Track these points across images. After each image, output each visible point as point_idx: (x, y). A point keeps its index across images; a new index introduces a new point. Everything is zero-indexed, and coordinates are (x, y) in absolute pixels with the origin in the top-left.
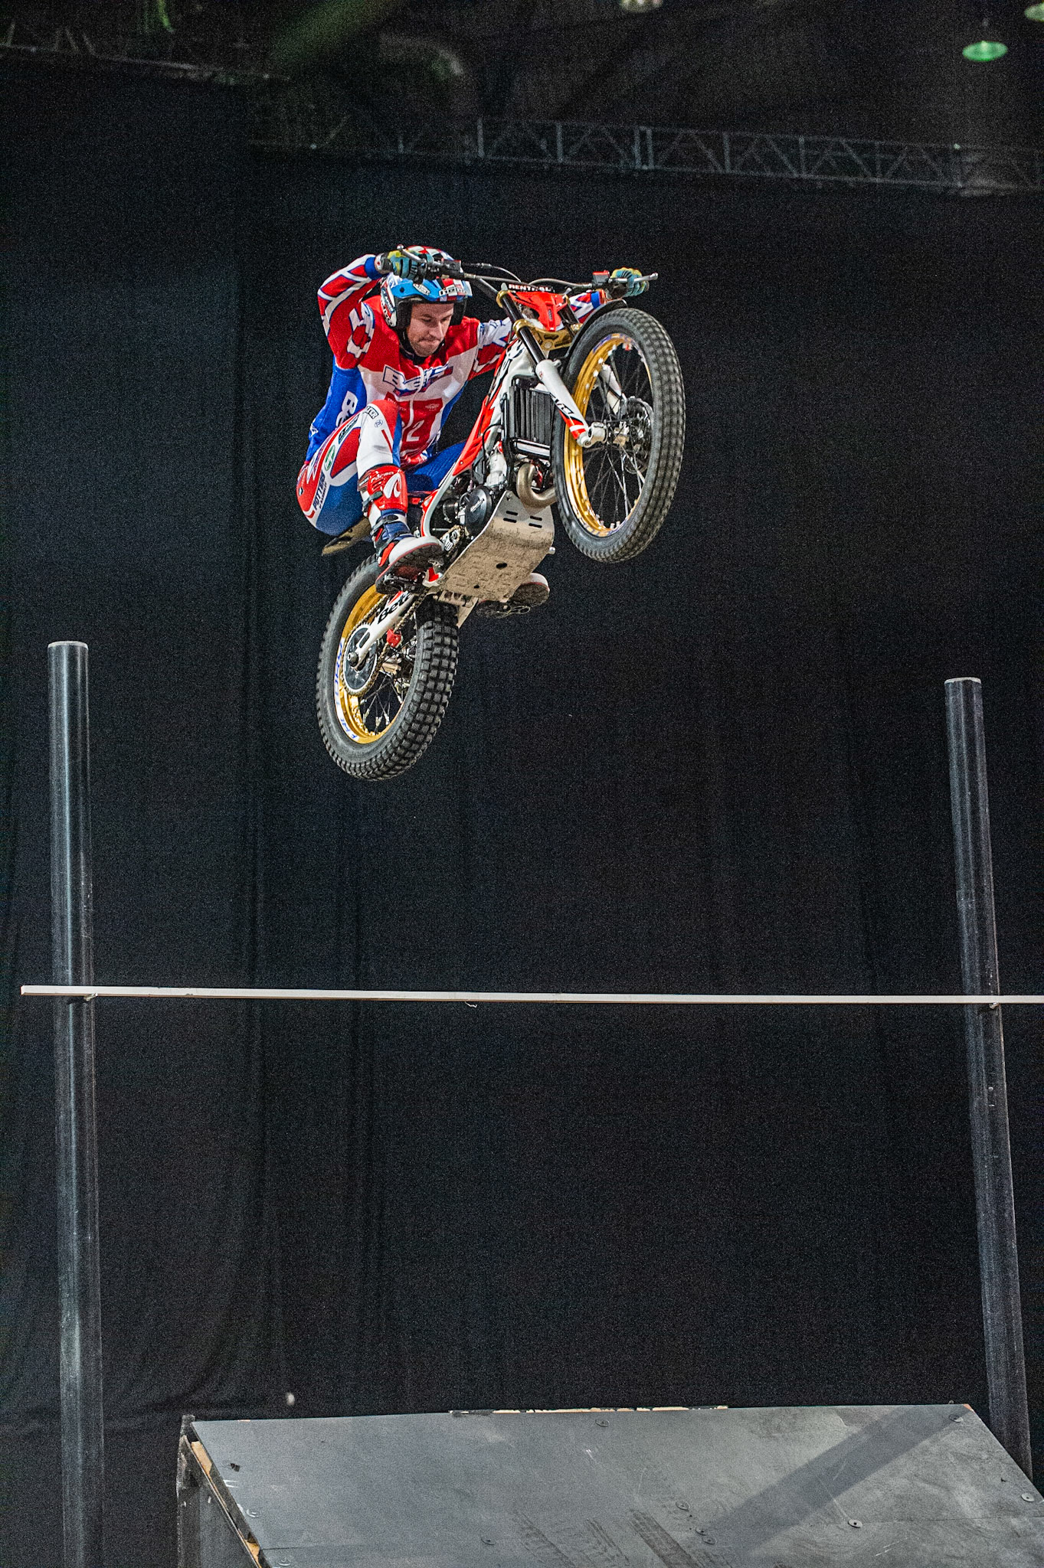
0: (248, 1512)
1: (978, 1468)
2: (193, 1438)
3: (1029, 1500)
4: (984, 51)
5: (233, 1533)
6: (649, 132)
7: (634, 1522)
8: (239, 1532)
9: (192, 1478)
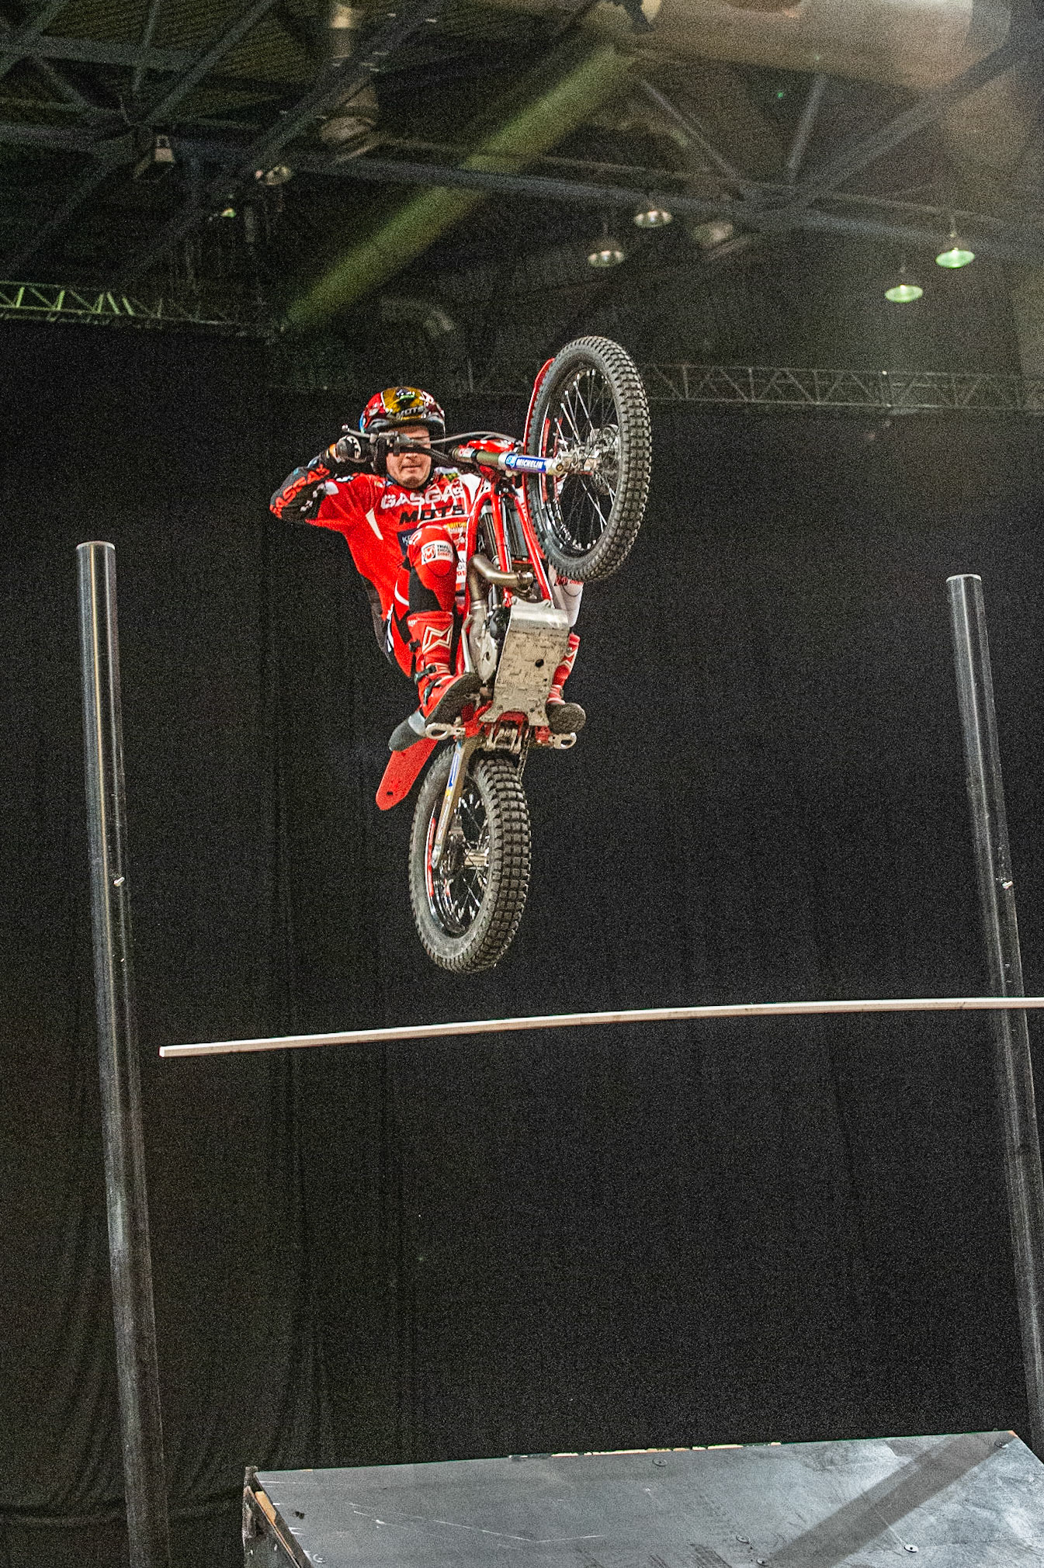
0: (314, 1558)
1: (1025, 1490)
2: (257, 1487)
4: (904, 293)
7: (696, 1556)
9: (258, 1527)
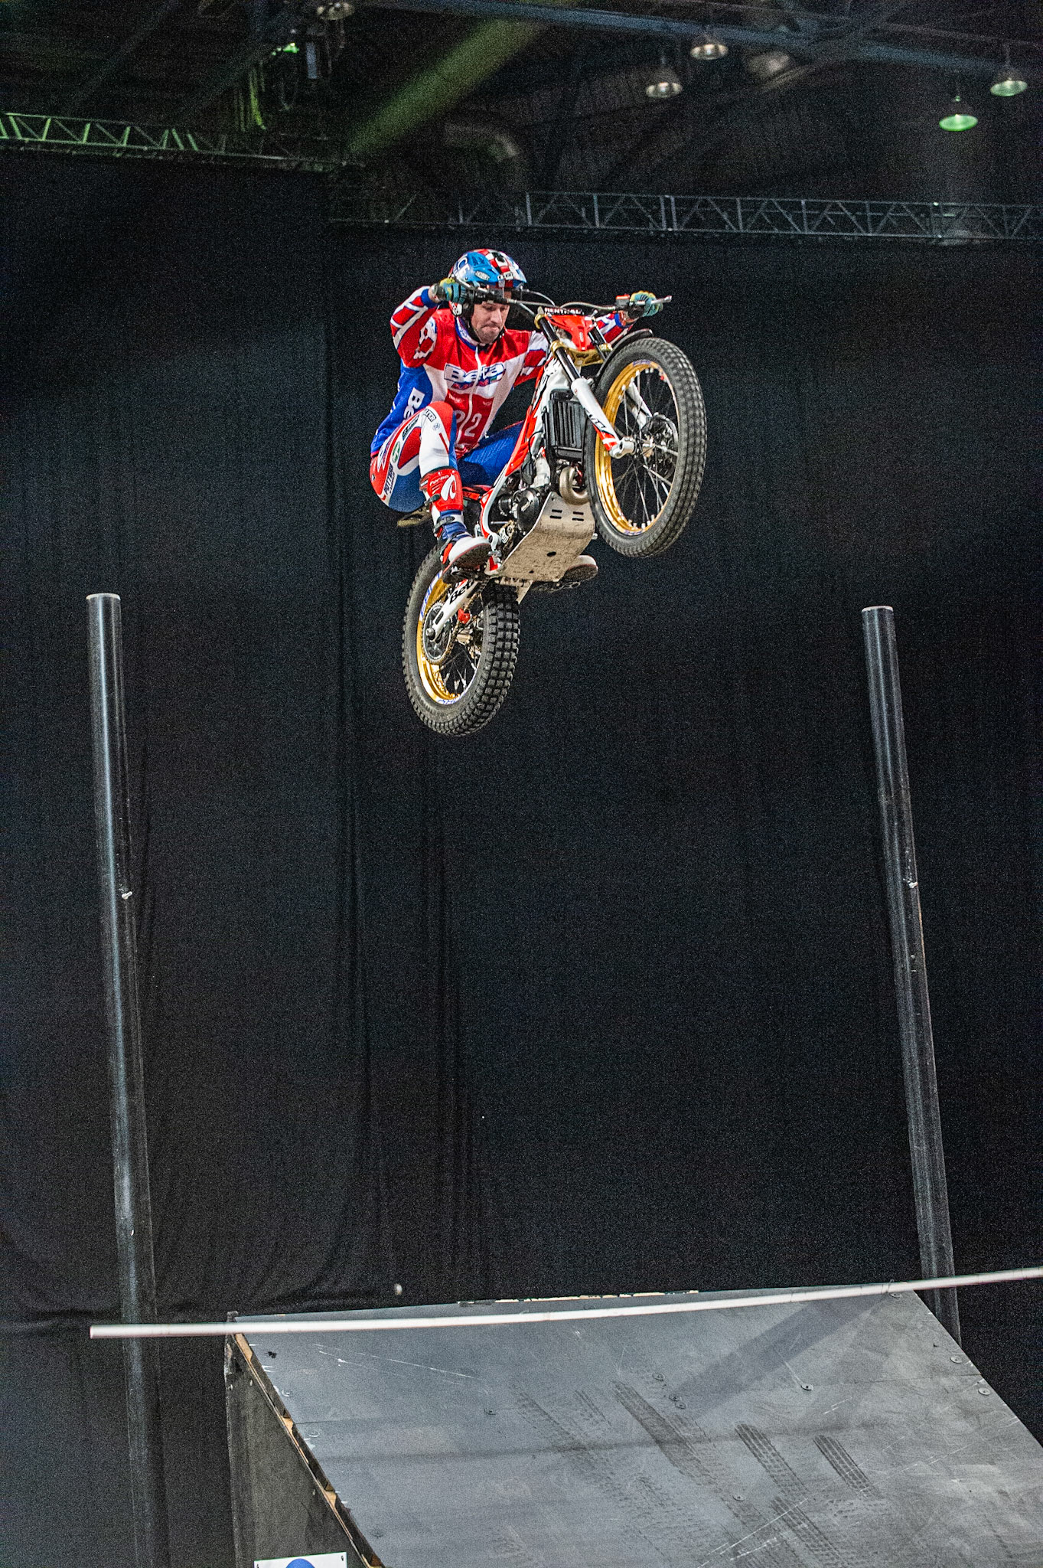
0: (283, 1392)
1: (914, 1336)
3: (957, 1362)
4: (958, 122)
5: (271, 1411)
6: (673, 199)
7: (616, 1392)
8: (276, 1410)
9: (237, 1365)
